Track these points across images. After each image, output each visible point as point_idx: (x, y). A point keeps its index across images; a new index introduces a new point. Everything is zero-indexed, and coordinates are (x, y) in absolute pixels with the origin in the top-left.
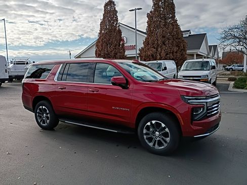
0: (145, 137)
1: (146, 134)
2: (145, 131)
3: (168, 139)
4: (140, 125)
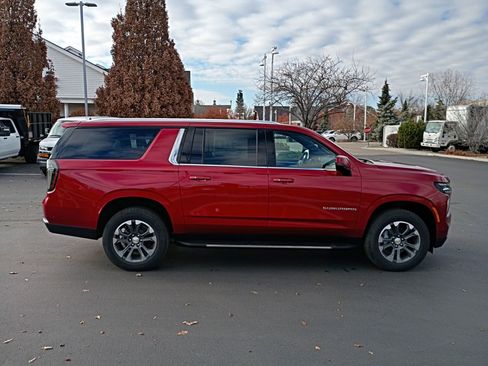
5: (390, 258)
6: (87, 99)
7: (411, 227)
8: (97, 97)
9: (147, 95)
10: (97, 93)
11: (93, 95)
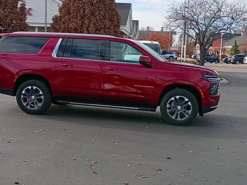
0: (168, 111)
1: (169, 108)
2: (168, 106)
3: (190, 112)
4: (164, 99)
5: (173, 117)
6: (46, 23)
7: (187, 100)
8: (53, 22)
9: (86, 21)
10: (53, 19)
11: (50, 21)
